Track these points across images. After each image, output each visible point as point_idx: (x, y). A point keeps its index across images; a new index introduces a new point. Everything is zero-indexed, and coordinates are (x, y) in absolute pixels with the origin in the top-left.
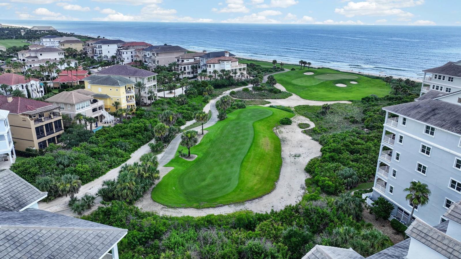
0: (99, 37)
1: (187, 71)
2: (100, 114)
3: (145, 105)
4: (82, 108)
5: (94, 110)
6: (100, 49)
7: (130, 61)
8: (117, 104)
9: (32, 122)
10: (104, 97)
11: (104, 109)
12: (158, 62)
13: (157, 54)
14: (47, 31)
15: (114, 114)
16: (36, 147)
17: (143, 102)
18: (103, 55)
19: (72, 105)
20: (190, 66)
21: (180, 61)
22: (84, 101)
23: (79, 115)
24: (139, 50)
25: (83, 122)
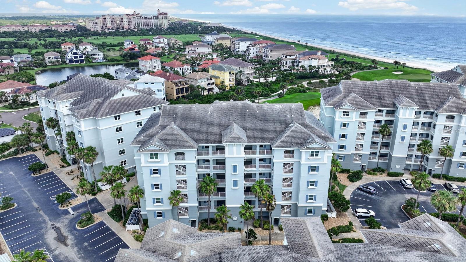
0: (253, 32)
1: (288, 64)
2: (212, 87)
3: (243, 85)
4: (202, 82)
5: (209, 84)
6: (239, 45)
7: (255, 55)
8: (223, 82)
9: (175, 86)
10: (216, 77)
11: (215, 85)
12: (271, 57)
13: (271, 51)
14: (216, 27)
15: (220, 89)
16: (175, 98)
17: (242, 83)
18: (240, 50)
19: (196, 80)
20: (290, 61)
21: (285, 57)
22: (203, 78)
23: (199, 85)
24: (262, 47)
25: (200, 89)
